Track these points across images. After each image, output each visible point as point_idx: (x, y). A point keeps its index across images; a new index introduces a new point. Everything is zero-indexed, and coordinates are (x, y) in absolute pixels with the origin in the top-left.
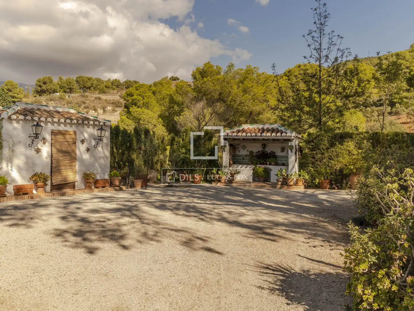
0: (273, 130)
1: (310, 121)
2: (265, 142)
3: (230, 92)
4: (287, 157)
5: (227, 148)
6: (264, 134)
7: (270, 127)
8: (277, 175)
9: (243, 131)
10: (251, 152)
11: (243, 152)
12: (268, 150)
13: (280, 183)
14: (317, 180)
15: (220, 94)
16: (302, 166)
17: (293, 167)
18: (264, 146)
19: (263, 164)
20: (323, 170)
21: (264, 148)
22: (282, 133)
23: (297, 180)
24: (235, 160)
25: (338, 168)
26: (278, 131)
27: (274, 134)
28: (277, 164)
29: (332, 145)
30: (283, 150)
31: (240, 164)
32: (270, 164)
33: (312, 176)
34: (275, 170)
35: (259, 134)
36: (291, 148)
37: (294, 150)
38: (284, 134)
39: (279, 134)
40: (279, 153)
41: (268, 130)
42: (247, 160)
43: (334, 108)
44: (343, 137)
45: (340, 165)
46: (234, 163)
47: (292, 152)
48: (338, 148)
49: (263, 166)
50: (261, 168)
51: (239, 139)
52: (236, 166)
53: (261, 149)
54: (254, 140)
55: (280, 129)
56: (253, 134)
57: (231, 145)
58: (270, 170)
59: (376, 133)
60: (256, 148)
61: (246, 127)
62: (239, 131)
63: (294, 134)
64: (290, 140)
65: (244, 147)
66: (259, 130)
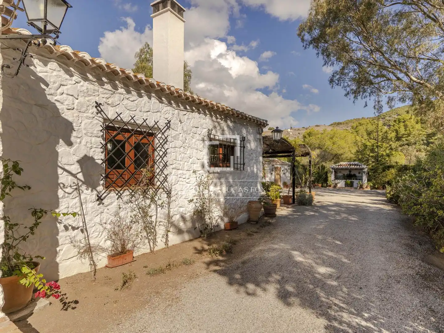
0: (355, 165)
1: (373, 160)
2: (351, 170)
3: (325, 144)
4: (362, 177)
5: (334, 173)
6: (351, 166)
7: (354, 163)
8: (358, 184)
9: (341, 165)
10: (344, 174)
11: (340, 174)
12: (352, 173)
13: (359, 187)
14: (377, 186)
15: (319, 145)
16: (368, 180)
17: (365, 180)
18: (350, 171)
19: (350, 179)
20: (379, 182)
21: (350, 172)
22: (360, 166)
23: (367, 186)
24: (336, 178)
25: (387, 181)
26: (357, 165)
27: (356, 166)
28: (356, 179)
29: (384, 171)
30: (359, 173)
31: (338, 179)
32: (353, 179)
33: (374, 184)
34: (356, 182)
35: (349, 166)
36: (364, 172)
37: (365, 173)
38: (361, 166)
39: (358, 166)
40: (357, 175)
41: (353, 165)
42: (341, 178)
43: (385, 154)
44: (389, 167)
45: (387, 179)
46: (336, 179)
47: (364, 174)
48: (387, 172)
49: (350, 180)
50: (349, 181)
51: (339, 169)
52: (337, 180)
53: (349, 173)
54: (346, 169)
55: (358, 164)
56: (346, 167)
57: (335, 171)
58: (354, 182)
59: (406, 165)
60: (347, 173)
61: (342, 163)
62: (338, 166)
63: (365, 166)
64: (364, 169)
65: (340, 172)
66: (348, 165)
